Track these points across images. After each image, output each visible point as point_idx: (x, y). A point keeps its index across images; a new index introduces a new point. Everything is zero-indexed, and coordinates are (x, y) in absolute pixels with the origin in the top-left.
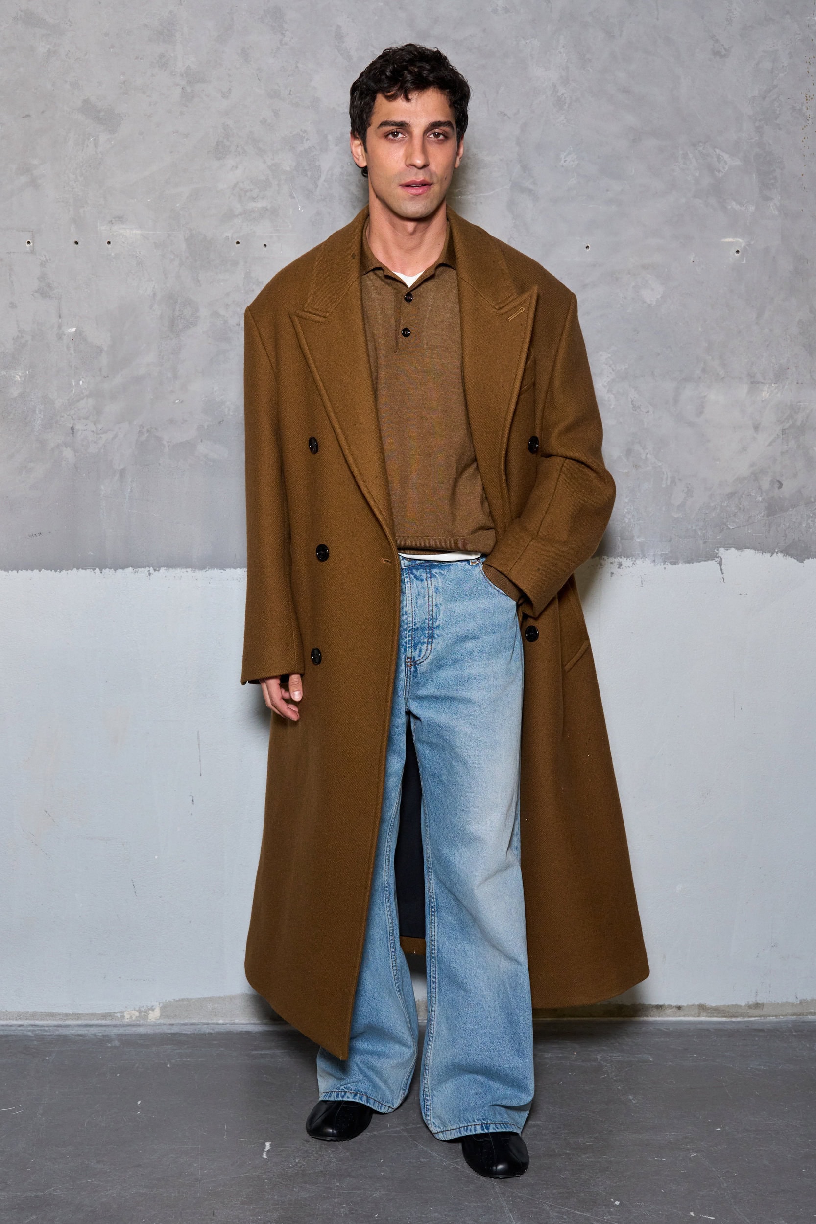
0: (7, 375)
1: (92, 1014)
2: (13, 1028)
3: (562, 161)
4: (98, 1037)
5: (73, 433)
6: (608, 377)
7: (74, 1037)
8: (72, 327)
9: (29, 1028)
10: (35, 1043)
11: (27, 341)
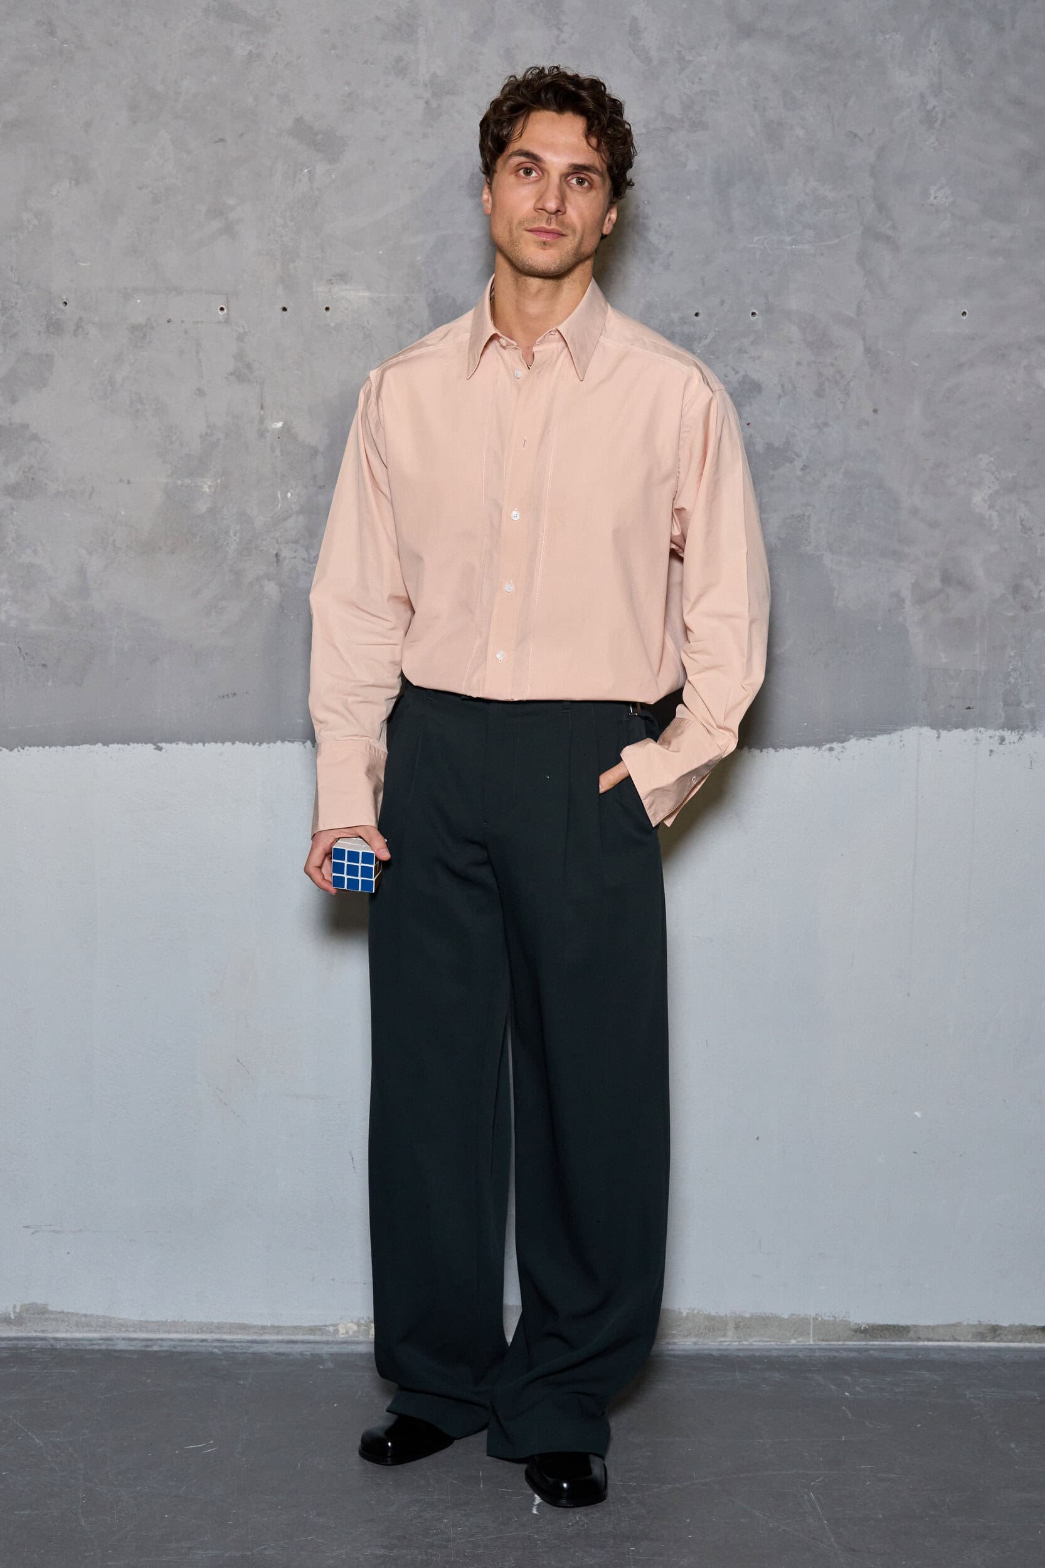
0: (193, 485)
1: (296, 1328)
2: (194, 1344)
3: (932, 198)
4: (306, 1356)
5: (278, 561)
6: (989, 487)
7: (274, 1356)
8: (278, 421)
9: (215, 1344)
10: (224, 1363)
11: (218, 440)
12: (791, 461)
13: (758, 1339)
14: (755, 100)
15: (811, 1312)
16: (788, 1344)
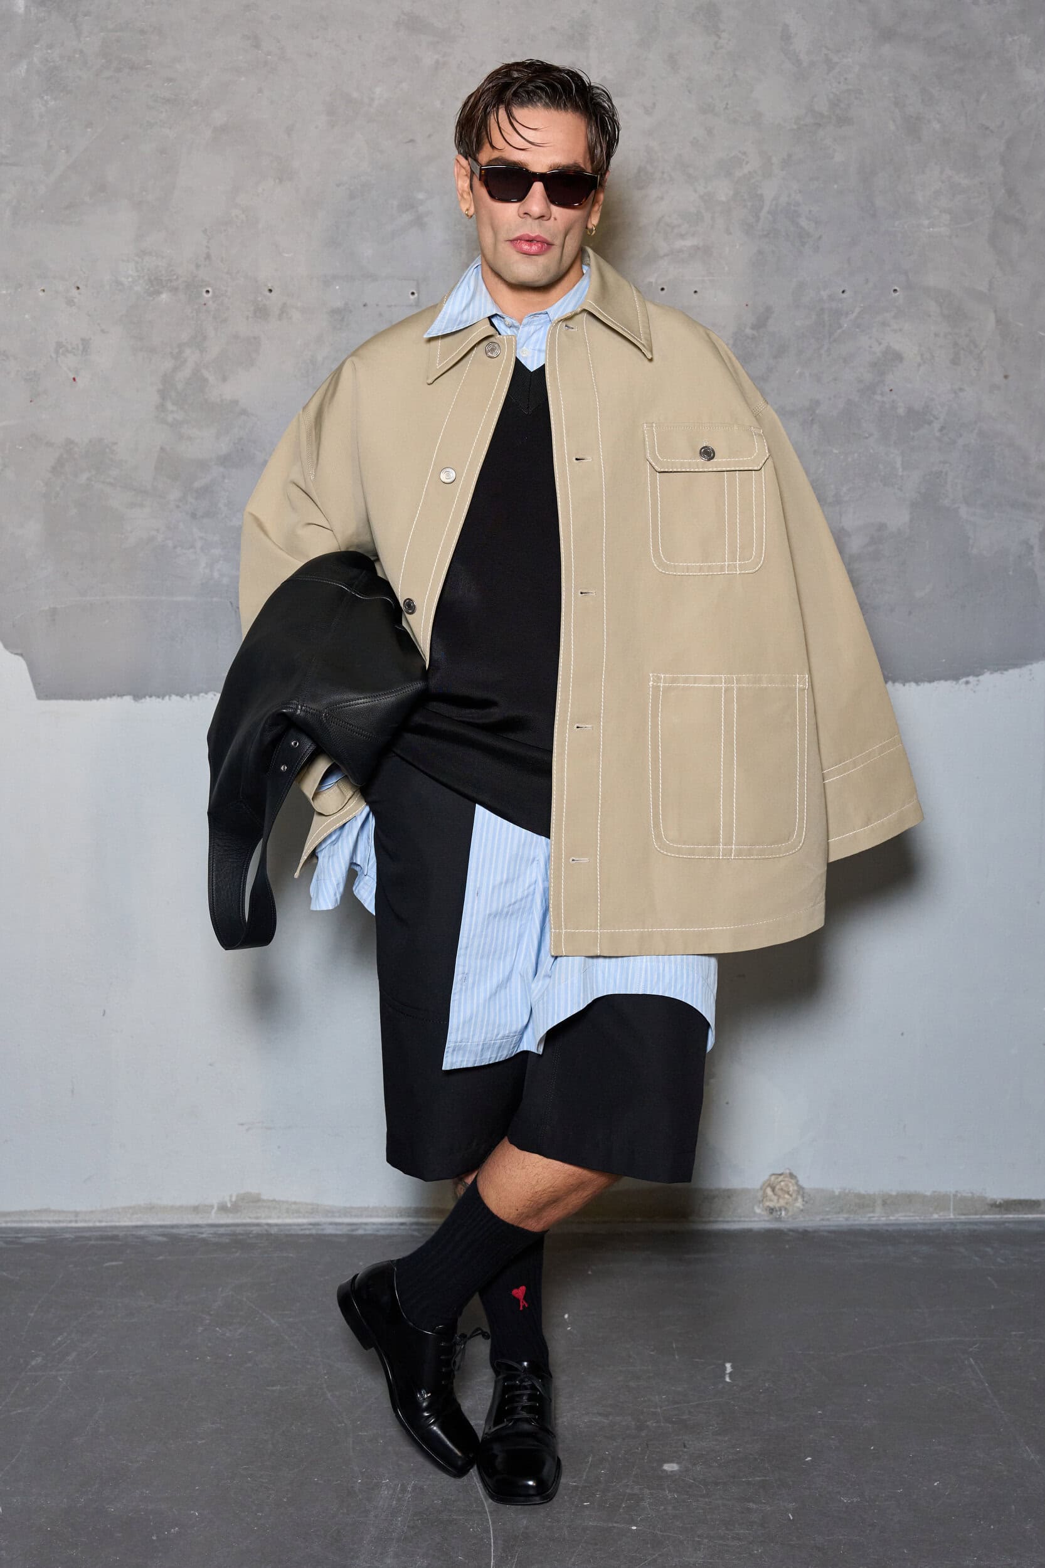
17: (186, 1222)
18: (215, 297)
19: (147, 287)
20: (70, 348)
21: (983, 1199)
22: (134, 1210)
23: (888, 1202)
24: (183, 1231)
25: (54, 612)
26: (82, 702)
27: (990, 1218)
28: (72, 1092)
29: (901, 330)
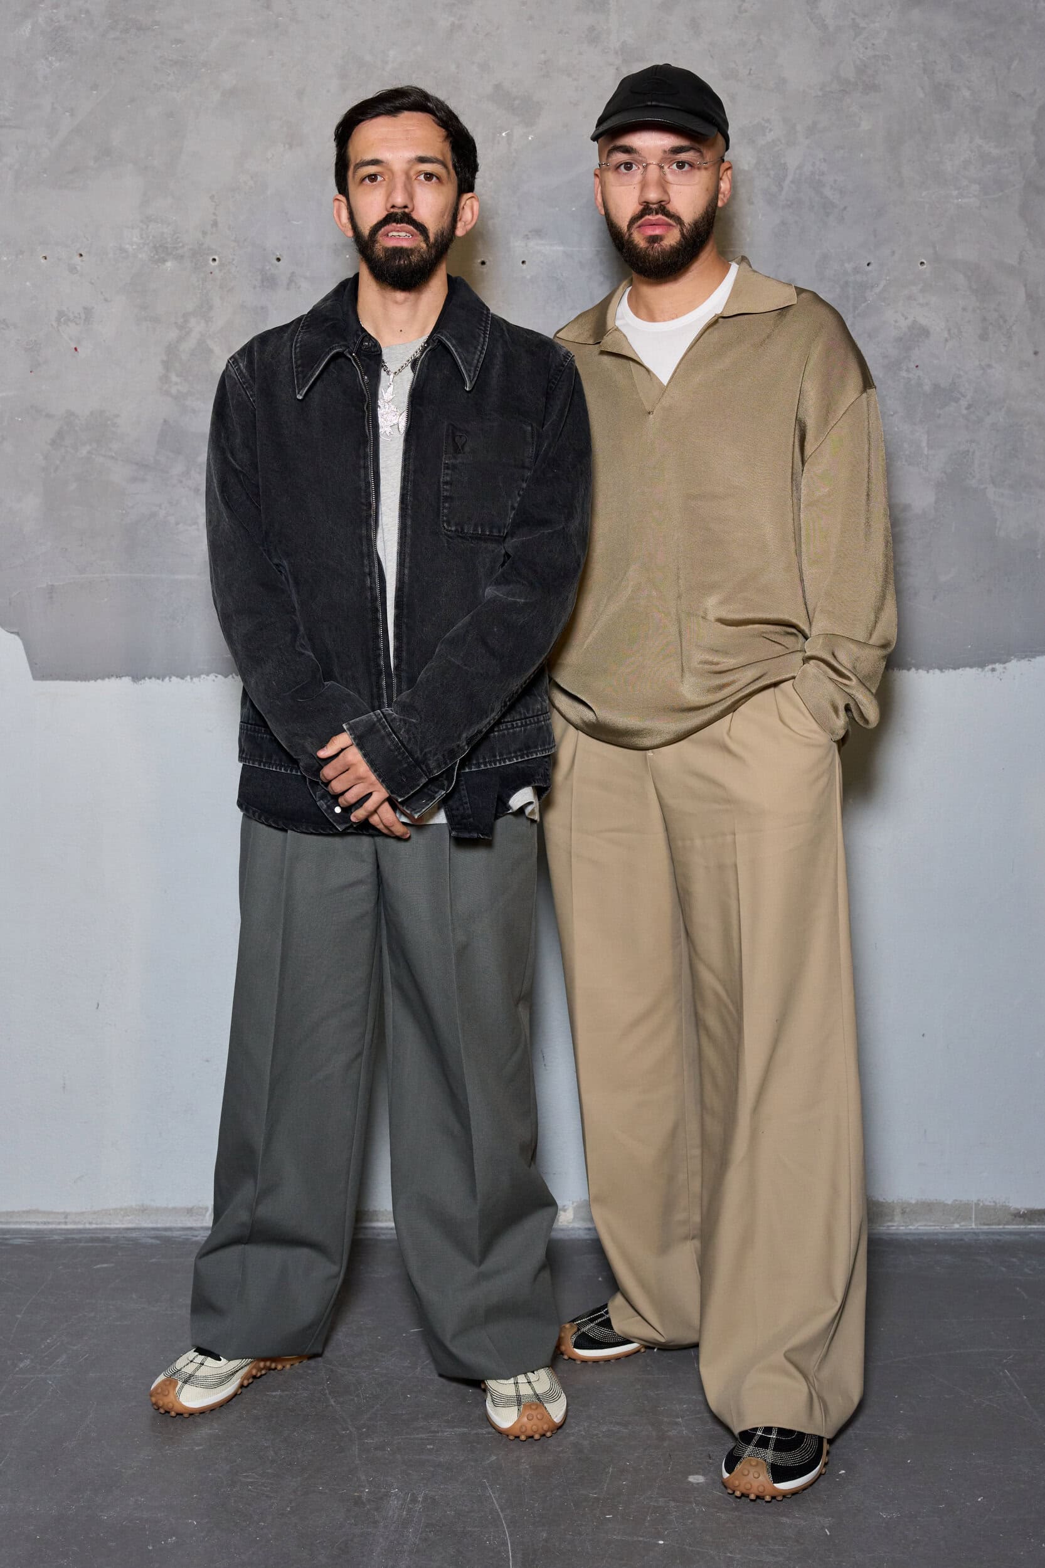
12: (957, 400)
13: (923, 1223)
14: (924, 63)
15: (974, 1198)
16: (953, 1228)
17: (180, 1225)
18: (222, 265)
19: (152, 255)
20: (71, 316)
21: (1005, 1209)
22: (126, 1212)
23: (908, 1210)
24: (176, 1234)
25: (52, 589)
26: (79, 684)
27: (1013, 1229)
28: (64, 1087)
29: (927, 304)
